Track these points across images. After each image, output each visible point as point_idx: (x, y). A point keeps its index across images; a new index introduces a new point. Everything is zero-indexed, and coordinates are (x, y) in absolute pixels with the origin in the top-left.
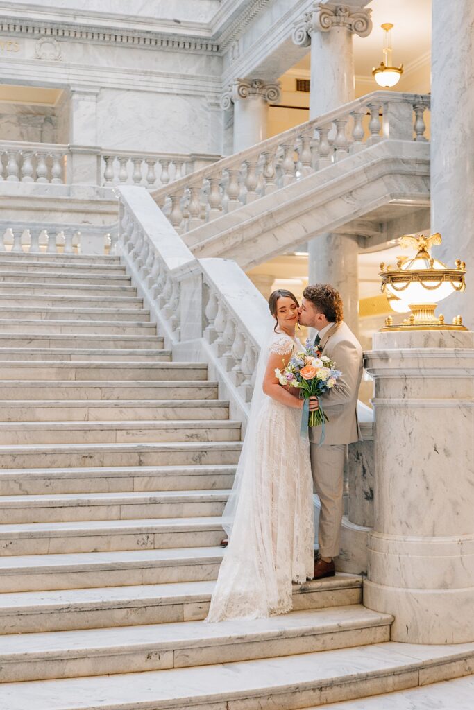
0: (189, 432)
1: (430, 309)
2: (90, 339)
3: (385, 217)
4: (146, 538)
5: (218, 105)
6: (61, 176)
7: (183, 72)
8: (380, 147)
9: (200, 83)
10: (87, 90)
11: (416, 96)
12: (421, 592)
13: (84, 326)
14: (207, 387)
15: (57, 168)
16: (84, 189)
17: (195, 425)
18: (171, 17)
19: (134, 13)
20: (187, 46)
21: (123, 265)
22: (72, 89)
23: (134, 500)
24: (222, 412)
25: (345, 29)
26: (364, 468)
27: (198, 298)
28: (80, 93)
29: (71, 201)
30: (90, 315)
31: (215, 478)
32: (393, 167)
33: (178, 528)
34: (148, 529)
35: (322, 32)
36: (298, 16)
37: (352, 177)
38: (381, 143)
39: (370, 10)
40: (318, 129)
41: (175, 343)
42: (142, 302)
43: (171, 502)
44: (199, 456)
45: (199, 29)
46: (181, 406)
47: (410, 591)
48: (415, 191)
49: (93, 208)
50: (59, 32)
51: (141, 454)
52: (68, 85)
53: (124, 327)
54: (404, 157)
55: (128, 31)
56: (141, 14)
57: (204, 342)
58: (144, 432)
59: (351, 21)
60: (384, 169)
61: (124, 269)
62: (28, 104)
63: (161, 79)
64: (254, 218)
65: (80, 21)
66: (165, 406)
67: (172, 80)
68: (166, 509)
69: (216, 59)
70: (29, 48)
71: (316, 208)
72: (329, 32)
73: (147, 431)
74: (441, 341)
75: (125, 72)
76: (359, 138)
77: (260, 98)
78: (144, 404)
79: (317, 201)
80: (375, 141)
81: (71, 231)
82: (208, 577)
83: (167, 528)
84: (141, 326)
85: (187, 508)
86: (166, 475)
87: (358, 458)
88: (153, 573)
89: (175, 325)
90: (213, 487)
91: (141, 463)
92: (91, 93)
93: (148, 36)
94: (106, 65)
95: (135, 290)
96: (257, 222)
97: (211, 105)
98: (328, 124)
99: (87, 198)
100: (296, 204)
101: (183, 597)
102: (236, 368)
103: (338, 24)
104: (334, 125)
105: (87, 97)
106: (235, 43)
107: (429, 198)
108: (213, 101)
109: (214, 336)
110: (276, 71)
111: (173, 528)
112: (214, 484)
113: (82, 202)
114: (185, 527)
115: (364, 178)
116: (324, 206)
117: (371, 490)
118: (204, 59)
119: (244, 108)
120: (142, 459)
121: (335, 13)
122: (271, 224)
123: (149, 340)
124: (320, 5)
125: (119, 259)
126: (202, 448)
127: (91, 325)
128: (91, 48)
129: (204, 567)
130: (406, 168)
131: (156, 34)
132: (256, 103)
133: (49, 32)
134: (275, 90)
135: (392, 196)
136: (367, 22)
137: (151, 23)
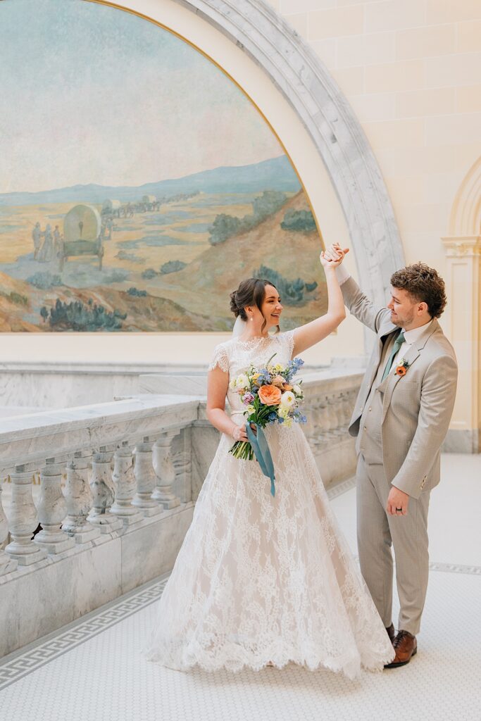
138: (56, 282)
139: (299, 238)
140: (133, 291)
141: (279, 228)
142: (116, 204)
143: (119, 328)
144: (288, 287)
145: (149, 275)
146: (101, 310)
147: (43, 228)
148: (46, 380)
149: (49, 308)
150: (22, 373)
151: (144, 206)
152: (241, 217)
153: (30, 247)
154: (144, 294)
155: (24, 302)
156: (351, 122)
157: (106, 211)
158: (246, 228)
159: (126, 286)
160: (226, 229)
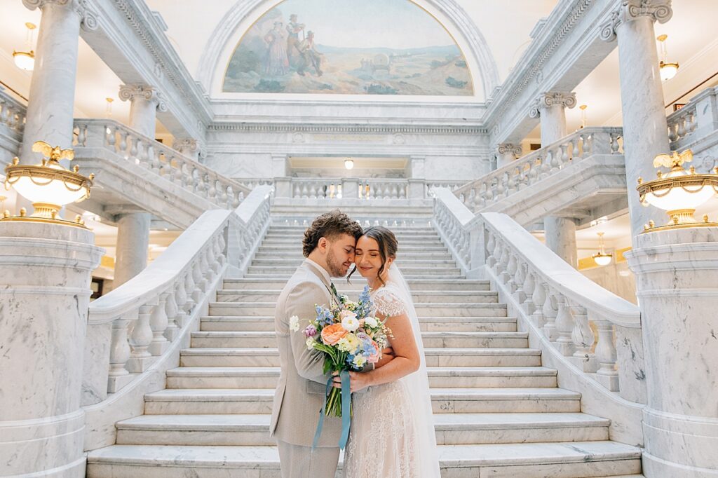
0: (479, 325)
1: (690, 212)
2: (415, 271)
3: (592, 206)
4: (447, 404)
5: (488, 160)
6: (405, 195)
7: (469, 144)
8: (590, 159)
9: (477, 149)
10: (419, 157)
11: (612, 128)
12: (711, 471)
13: (411, 263)
14: (491, 295)
15: (402, 191)
16: (417, 201)
17: (483, 319)
18: (462, 117)
19: (443, 117)
20: (470, 131)
21: (435, 231)
22: (412, 157)
23: (439, 373)
24: (502, 311)
25: (560, 105)
26: (633, 352)
27: (482, 241)
28: (415, 159)
29: (410, 208)
30: (415, 257)
31: (500, 358)
32: (600, 170)
33: (473, 396)
34: (449, 397)
35: (547, 108)
36: (532, 102)
37: (574, 177)
38: (591, 157)
39: (575, 93)
40: (550, 151)
41: (468, 271)
42: (447, 250)
43: (467, 375)
44: (487, 341)
45: (476, 122)
46: (473, 307)
47: (699, 470)
48: (615, 184)
49: (421, 211)
50: (404, 130)
51: (444, 339)
52: (410, 156)
53: (435, 264)
54: (606, 164)
55: (439, 126)
56: (447, 117)
57: (487, 267)
58: (447, 324)
59: (564, 100)
60: (594, 172)
61: (436, 234)
62: (390, 169)
63: (457, 149)
64: (514, 204)
65: (415, 123)
66: (461, 307)
67: (463, 149)
68: (463, 381)
69: (486, 137)
70: (390, 139)
71: (552, 196)
72: (551, 108)
73: (449, 324)
74: (709, 236)
75: (439, 147)
76: (578, 155)
77: (511, 153)
78: (447, 305)
79: (553, 192)
80: (587, 156)
81: (409, 221)
82: (500, 441)
83: (464, 397)
84: (446, 263)
85: (479, 380)
86: (463, 355)
87: (626, 343)
88: (453, 435)
89: (467, 261)
90: (499, 365)
91: (444, 346)
92: (421, 159)
93: (449, 128)
94: (428, 144)
95: (443, 244)
96: (516, 205)
97: (484, 160)
98: (556, 148)
99: (418, 206)
100: (539, 195)
101: (479, 461)
102: (511, 281)
103: (556, 102)
104: (560, 149)
105: (419, 161)
106: (496, 126)
107: (626, 188)
108: (485, 158)
109: (494, 262)
110: (520, 138)
111: (469, 396)
112: (500, 362)
113: (415, 208)
114: (479, 396)
115: (582, 177)
116: (556, 195)
117: (642, 372)
118: (479, 137)
119: (502, 158)
120: (445, 342)
121: (554, 97)
122: (524, 207)
123: (451, 270)
124: (545, 93)
125: (433, 229)
126: (490, 335)
127: (416, 263)
128: (420, 136)
129: (496, 432)
130: (608, 170)
131: (454, 126)
132: (509, 156)
133: (399, 130)
134: (520, 148)
135: (600, 188)
136: (574, 100)
137: (452, 121)
138: (371, 78)
139: (461, 68)
140: (402, 82)
141: (454, 65)
142: (395, 54)
143: (396, 94)
144: (457, 83)
145: (409, 77)
146: (389, 87)
147: (365, 60)
148: (370, 108)
149: (367, 86)
150: (360, 106)
151: (405, 56)
152: (441, 61)
153: (361, 66)
154: (406, 83)
155: (357, 84)
156: (480, 35)
157: (391, 57)
158: (444, 64)
159: (399, 80)
160: (435, 65)
